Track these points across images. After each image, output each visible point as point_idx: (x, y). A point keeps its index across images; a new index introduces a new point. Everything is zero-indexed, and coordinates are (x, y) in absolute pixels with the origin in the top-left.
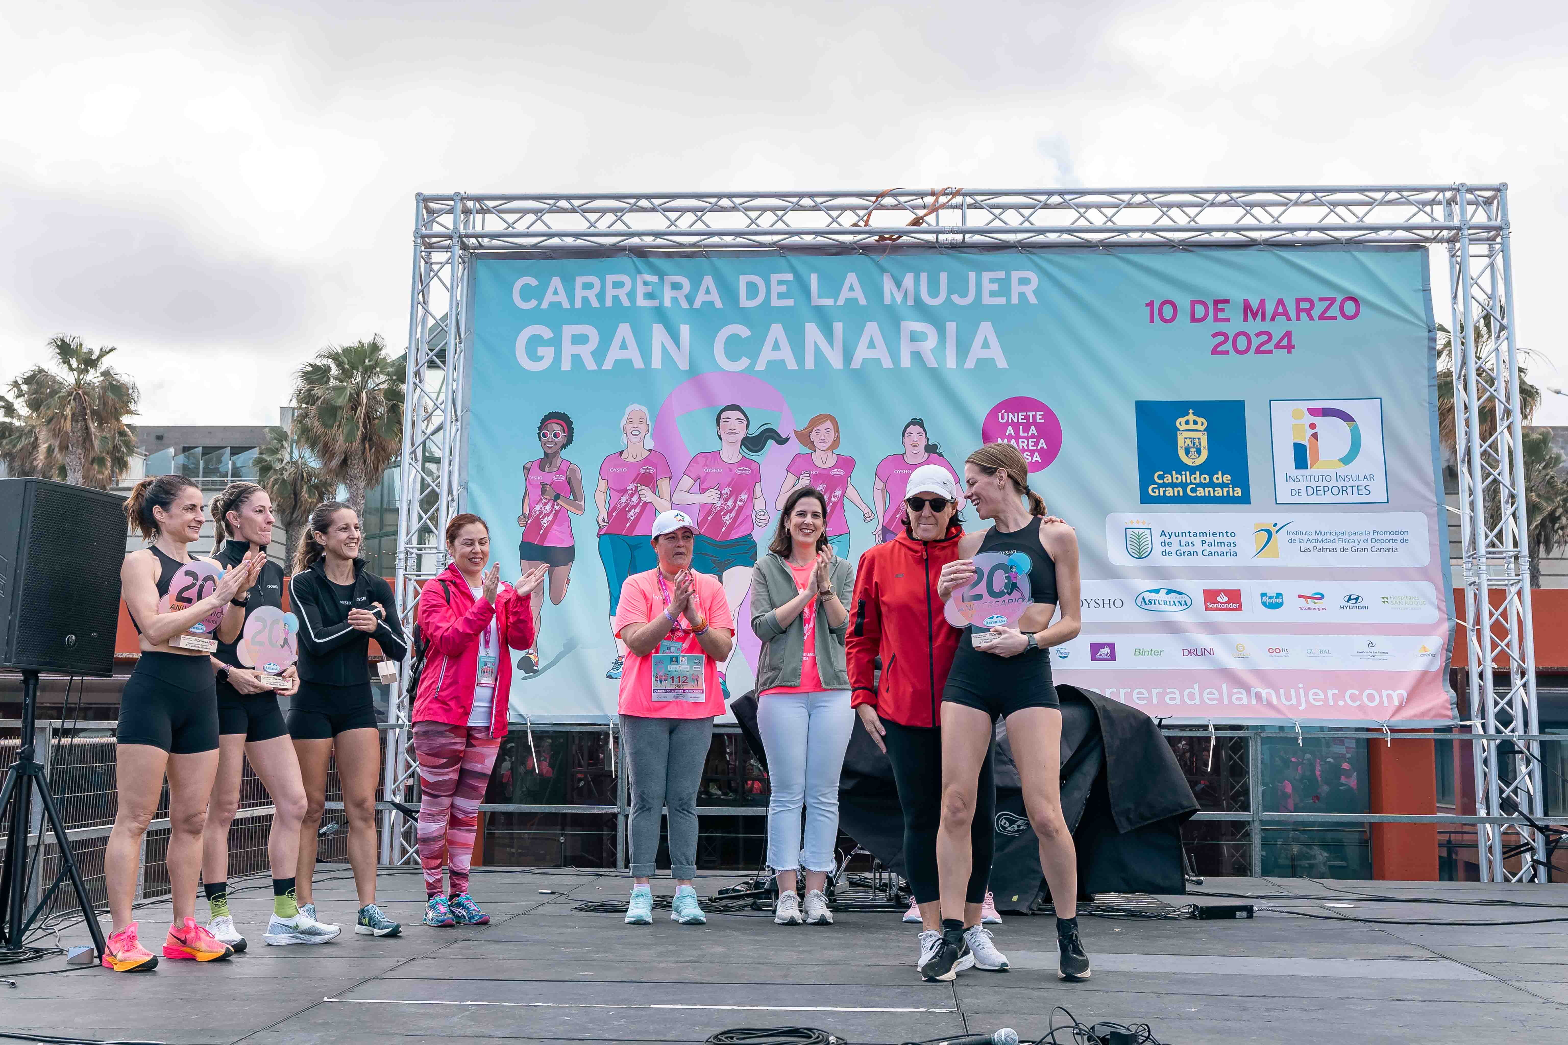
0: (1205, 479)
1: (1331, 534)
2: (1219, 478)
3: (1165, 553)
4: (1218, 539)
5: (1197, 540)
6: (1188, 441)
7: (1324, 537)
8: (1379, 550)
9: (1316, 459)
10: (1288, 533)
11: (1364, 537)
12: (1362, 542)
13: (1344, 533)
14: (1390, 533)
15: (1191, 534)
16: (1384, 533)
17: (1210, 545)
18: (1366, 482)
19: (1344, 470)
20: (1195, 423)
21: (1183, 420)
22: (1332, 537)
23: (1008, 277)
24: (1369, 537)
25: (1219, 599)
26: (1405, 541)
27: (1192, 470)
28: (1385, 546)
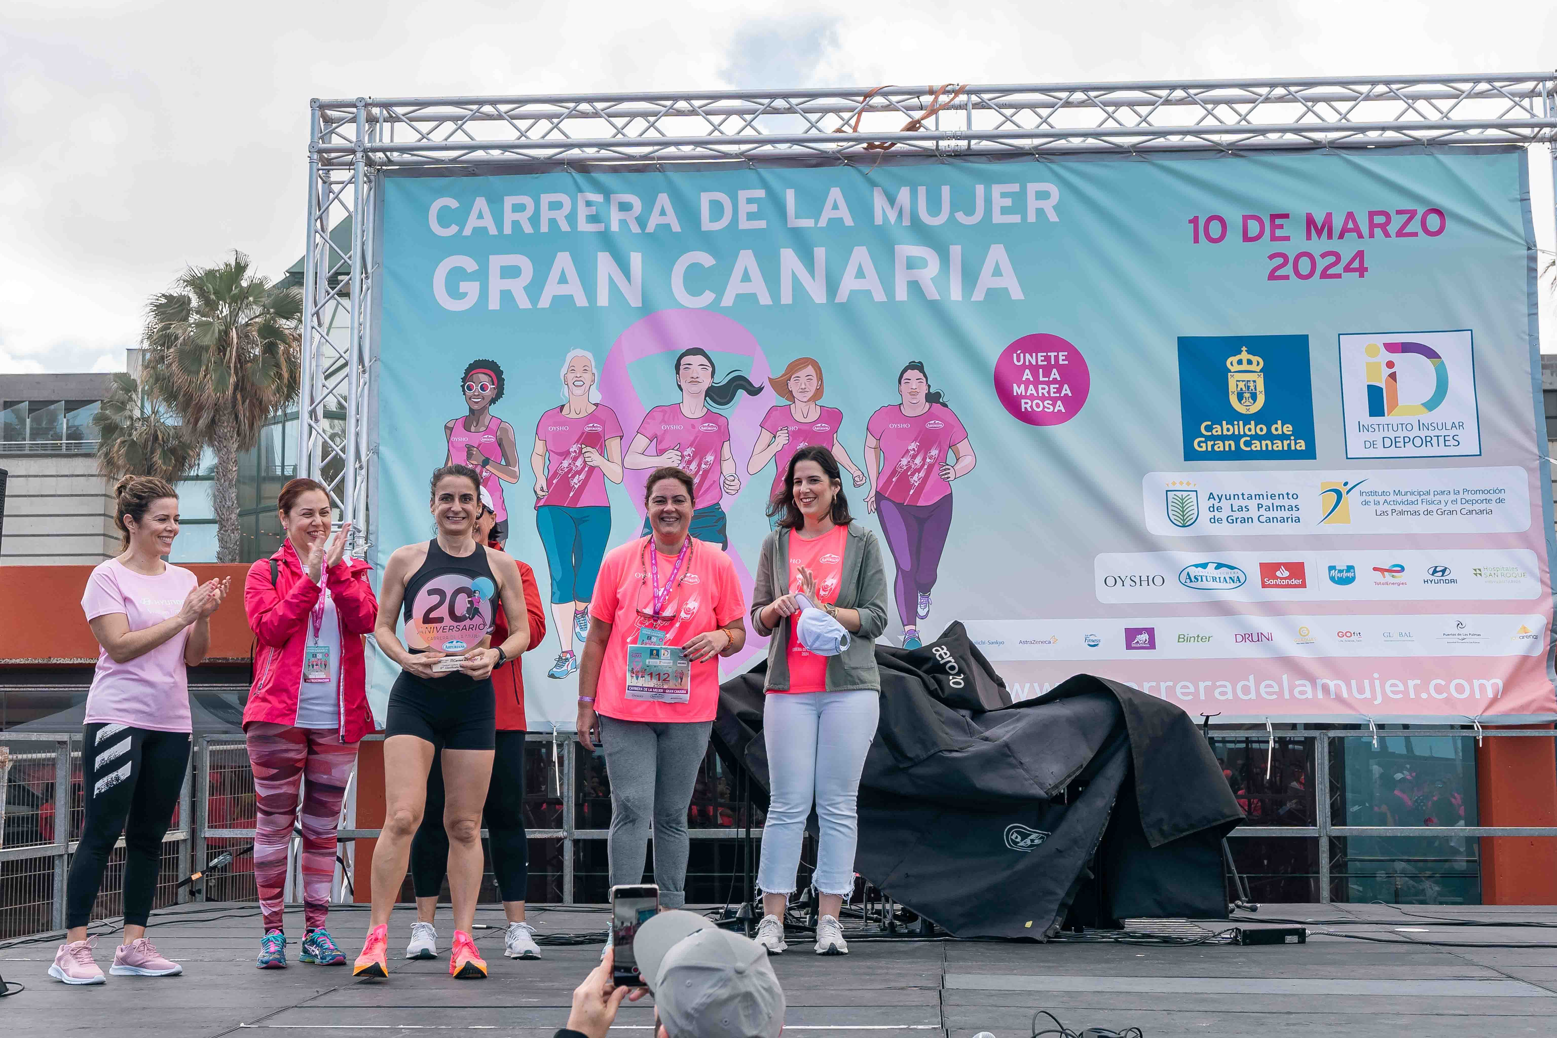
0: (1261, 430)
1: (1412, 493)
2: (1278, 428)
3: (1213, 520)
4: (1277, 502)
5: (1253, 504)
6: (1241, 385)
7: (1405, 498)
8: (1470, 512)
9: (1394, 404)
10: (1361, 494)
11: (1452, 497)
12: (1449, 503)
13: (1428, 493)
14: (1483, 492)
15: (1245, 497)
16: (1476, 492)
17: (1268, 509)
18: (1454, 432)
19: (1427, 417)
20: (1250, 362)
21: (1234, 359)
22: (1413, 498)
23: (1023, 189)
24: (1459, 497)
25: (1278, 574)
26: (1501, 501)
27: (1246, 419)
28: (1477, 507)
